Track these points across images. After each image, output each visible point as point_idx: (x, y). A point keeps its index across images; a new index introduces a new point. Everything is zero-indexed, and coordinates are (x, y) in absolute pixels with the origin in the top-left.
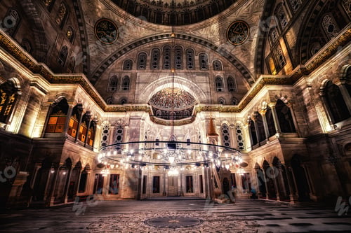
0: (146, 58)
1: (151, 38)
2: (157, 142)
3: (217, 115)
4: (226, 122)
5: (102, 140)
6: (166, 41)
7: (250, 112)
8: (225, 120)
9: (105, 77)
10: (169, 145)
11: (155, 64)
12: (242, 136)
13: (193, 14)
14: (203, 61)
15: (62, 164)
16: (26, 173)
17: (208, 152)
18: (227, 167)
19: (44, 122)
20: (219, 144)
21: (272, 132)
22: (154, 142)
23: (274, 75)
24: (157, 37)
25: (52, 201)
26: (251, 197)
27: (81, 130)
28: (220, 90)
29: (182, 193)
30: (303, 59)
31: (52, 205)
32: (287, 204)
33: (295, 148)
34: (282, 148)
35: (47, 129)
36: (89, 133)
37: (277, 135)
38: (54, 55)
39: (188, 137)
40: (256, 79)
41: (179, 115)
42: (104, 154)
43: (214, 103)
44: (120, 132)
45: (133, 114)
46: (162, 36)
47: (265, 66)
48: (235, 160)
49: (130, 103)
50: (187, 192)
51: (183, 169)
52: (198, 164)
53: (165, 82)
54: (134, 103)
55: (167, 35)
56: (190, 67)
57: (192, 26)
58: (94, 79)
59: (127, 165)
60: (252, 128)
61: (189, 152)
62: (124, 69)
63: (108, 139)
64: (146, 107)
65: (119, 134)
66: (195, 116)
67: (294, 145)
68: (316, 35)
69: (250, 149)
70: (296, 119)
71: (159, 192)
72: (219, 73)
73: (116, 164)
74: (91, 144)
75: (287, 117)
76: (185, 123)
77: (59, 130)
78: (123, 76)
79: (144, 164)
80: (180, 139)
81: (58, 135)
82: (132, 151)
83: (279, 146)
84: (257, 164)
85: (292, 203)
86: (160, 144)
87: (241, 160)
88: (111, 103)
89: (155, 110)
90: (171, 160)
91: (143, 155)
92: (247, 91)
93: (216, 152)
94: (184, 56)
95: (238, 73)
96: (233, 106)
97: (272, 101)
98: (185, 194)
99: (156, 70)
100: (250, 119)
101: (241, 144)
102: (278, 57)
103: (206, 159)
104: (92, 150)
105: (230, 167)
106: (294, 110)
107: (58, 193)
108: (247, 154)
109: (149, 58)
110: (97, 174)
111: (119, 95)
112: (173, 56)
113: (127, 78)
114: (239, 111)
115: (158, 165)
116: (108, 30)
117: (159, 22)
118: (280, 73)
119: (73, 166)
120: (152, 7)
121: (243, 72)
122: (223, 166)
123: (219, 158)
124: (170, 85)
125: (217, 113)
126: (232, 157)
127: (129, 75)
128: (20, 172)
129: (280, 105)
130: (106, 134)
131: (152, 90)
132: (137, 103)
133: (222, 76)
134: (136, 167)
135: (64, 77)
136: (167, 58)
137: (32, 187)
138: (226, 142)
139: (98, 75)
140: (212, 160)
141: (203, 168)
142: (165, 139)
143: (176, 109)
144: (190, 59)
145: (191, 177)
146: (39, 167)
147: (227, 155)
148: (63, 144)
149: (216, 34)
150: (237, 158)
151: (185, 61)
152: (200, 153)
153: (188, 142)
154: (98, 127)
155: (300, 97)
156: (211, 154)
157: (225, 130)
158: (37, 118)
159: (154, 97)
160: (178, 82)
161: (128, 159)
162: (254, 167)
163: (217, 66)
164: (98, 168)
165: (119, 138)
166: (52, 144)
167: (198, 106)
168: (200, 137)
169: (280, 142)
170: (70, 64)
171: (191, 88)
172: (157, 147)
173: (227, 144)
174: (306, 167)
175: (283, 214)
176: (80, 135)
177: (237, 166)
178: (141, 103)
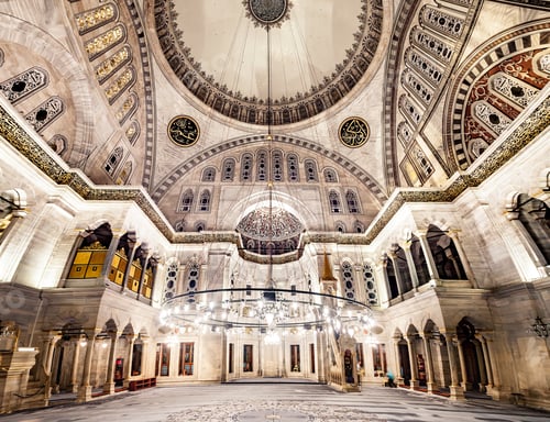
0: (234, 166)
1: (242, 141)
2: (249, 289)
3: (333, 248)
4: (347, 259)
5: (166, 287)
6: (261, 144)
7: (385, 243)
8: (346, 256)
9: (175, 190)
10: (265, 295)
11: (246, 174)
12: (374, 283)
13: (294, 111)
14: (311, 170)
15: (98, 330)
16: (32, 349)
17: (322, 306)
18: (351, 333)
19: (66, 260)
20: (339, 294)
21: (424, 278)
22: (243, 290)
23: (417, 188)
24: (249, 139)
25: (89, 392)
26: (386, 384)
27: (132, 272)
28: (336, 211)
29: (285, 372)
30: (461, 162)
31: (89, 399)
32: (444, 400)
33: (466, 307)
34: (442, 304)
35: (71, 271)
36: (146, 277)
37: (433, 282)
38: (101, 158)
39: (292, 283)
40: (390, 194)
41: (278, 248)
42: (169, 311)
43: (329, 230)
44: (193, 274)
45: (215, 246)
46: (255, 138)
47: (401, 174)
48: (362, 321)
49: (210, 229)
50: (292, 370)
51: (286, 332)
52: (307, 326)
53: (260, 200)
54: (216, 230)
55: (262, 137)
56: (294, 178)
57: (293, 126)
58: (158, 194)
59: (205, 327)
60: (389, 270)
61: (295, 306)
62: (204, 180)
63: (175, 286)
64: (233, 235)
65: (193, 278)
66: (302, 250)
67: (463, 301)
68: (472, 129)
69: (387, 304)
70: (465, 256)
71: (251, 370)
72: (333, 187)
73: (187, 326)
74: (148, 294)
75: (448, 253)
76: (287, 261)
77: (94, 274)
78: (202, 190)
79: (229, 326)
80: (281, 285)
81: (92, 282)
82: (212, 305)
83: (436, 301)
84: (398, 329)
85: (453, 399)
86: (253, 292)
87: (372, 323)
88: (181, 230)
89: (245, 240)
90: (269, 319)
91: (228, 310)
92: (378, 212)
93: (334, 307)
94: (285, 163)
95: (361, 186)
96: (357, 235)
97: (419, 228)
98: (290, 374)
99: (247, 182)
100: (386, 255)
101: (371, 296)
102: (420, 161)
103: (320, 318)
104: (150, 304)
105: (355, 332)
106: (460, 243)
107: (97, 378)
108: (382, 313)
109: (238, 166)
110: (159, 344)
111: (194, 217)
112: (270, 163)
113: (207, 192)
114: (368, 242)
115: (250, 327)
116: (187, 129)
117: (252, 120)
118: (428, 184)
119: (119, 333)
120: (243, 104)
121: (368, 183)
122: (344, 331)
123: (339, 318)
124: (266, 203)
125: (334, 245)
126: (359, 316)
127: (210, 189)
128: (21, 349)
129: (434, 233)
130: (172, 279)
131: (242, 210)
132: (221, 230)
133: (338, 191)
134: (218, 329)
135: (111, 191)
136: (262, 166)
137: (48, 372)
138: (349, 291)
139: (164, 188)
140: (328, 320)
141: (315, 332)
142: (261, 285)
143: (275, 238)
144: (293, 168)
145: (298, 346)
146: (57, 338)
147: (350, 313)
148: (101, 296)
149: (325, 134)
150: (365, 318)
151: (285, 170)
152: (311, 308)
153: (293, 291)
154: (160, 266)
155: (470, 220)
156: (326, 310)
157: (347, 272)
158: (53, 255)
159: (244, 220)
160: (277, 199)
161: (206, 317)
162: (392, 334)
163: (330, 177)
164: (160, 334)
165: (193, 284)
166: (81, 297)
167: (306, 234)
168: (310, 282)
169: (438, 295)
170: (124, 172)
171: (296, 208)
172: (248, 297)
173: (350, 295)
174: (485, 340)
175: (435, 416)
176: (131, 281)
177: (366, 332)
178: (225, 230)
